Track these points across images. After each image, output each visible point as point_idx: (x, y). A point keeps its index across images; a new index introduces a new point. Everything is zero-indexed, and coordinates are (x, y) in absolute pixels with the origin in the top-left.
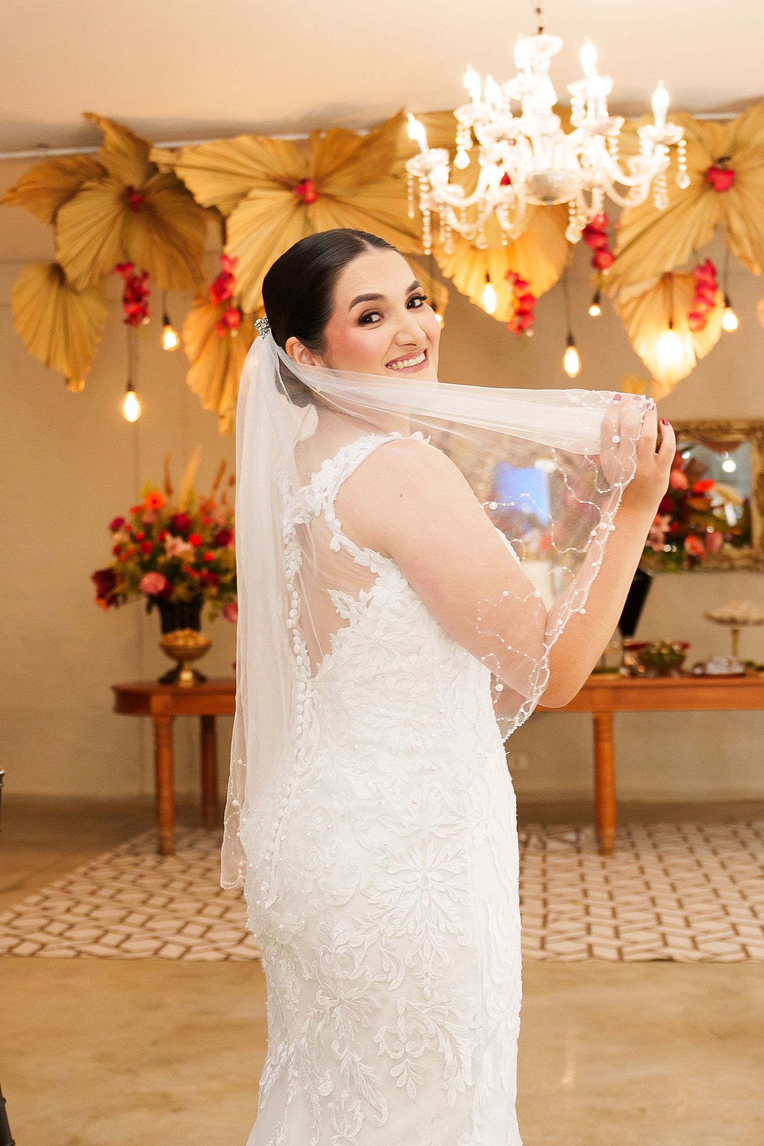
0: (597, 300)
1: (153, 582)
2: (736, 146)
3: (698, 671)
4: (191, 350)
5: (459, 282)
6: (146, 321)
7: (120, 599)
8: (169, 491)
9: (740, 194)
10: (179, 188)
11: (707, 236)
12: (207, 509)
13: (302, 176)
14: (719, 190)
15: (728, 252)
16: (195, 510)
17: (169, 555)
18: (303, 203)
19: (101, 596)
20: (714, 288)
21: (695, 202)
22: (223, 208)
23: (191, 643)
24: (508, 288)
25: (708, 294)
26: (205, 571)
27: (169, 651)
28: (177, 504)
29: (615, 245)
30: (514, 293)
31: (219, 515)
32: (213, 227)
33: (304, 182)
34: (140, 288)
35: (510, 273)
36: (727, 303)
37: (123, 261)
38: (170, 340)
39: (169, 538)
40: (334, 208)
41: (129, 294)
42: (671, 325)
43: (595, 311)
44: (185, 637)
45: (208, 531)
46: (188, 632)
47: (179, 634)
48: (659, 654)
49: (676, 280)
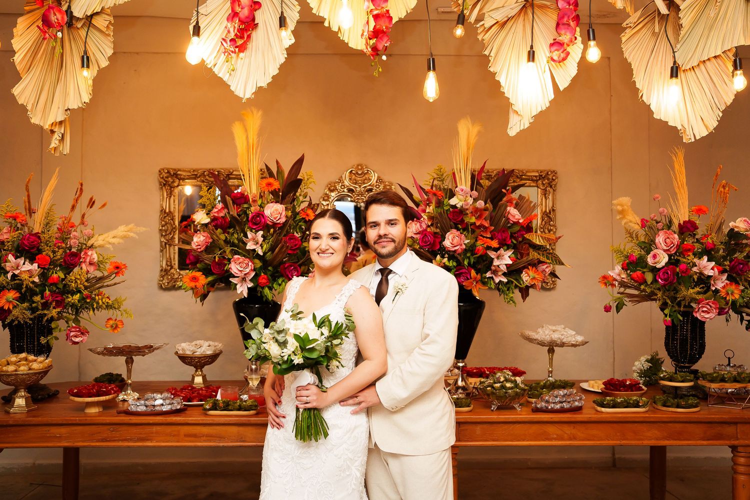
8: (30, 210)
17: (9, 275)
26: (49, 291)
28: (35, 224)
31: (75, 236)
36: (590, 35)
39: (12, 258)
42: (531, 56)
43: (459, 31)
45: (61, 251)
46: (23, 355)
47: (13, 358)
48: (503, 387)
49: (536, 10)
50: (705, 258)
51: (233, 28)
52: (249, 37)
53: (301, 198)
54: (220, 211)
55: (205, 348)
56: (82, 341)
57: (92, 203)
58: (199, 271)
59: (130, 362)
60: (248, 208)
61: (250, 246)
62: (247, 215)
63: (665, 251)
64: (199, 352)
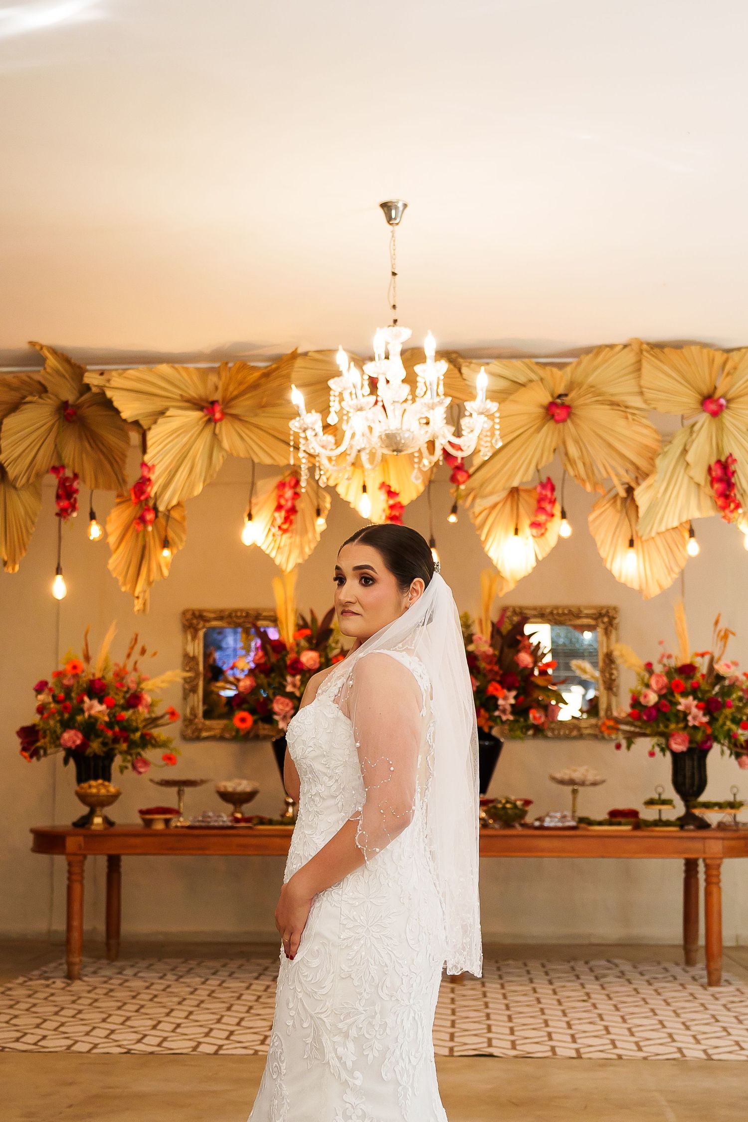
0: (454, 510)
1: (71, 737)
2: (572, 386)
3: (537, 824)
4: (112, 540)
5: (341, 490)
6: (75, 515)
7: (42, 752)
8: (87, 658)
9: (576, 425)
10: (108, 404)
11: (548, 458)
12: (120, 675)
13: (212, 398)
14: (557, 421)
15: (565, 471)
16: (110, 676)
17: (86, 715)
18: (211, 420)
19: (24, 749)
20: (553, 502)
21: (539, 430)
22: (144, 423)
23: (103, 791)
24: (382, 496)
25: (548, 507)
26: (117, 729)
27: (83, 798)
28: (94, 669)
29: (471, 465)
30: (387, 501)
31: (130, 680)
32: (134, 437)
33: (213, 403)
34: (71, 486)
35: (383, 485)
36: (564, 515)
37: (57, 464)
38: (95, 531)
39: (86, 699)
40: (238, 426)
41: (60, 492)
42: (516, 532)
43: (453, 519)
44: (97, 787)
45: (121, 694)
46: (100, 781)
47: (93, 783)
48: (504, 808)
49: (522, 493)
50: (691, 698)
51: (280, 516)
52: (291, 523)
53: (333, 645)
54: (261, 658)
55: (244, 786)
56: (145, 772)
57: (143, 652)
58: (244, 710)
59: (180, 794)
60: (286, 655)
61: (289, 689)
62: (285, 662)
63: (655, 692)
64: (240, 789)
